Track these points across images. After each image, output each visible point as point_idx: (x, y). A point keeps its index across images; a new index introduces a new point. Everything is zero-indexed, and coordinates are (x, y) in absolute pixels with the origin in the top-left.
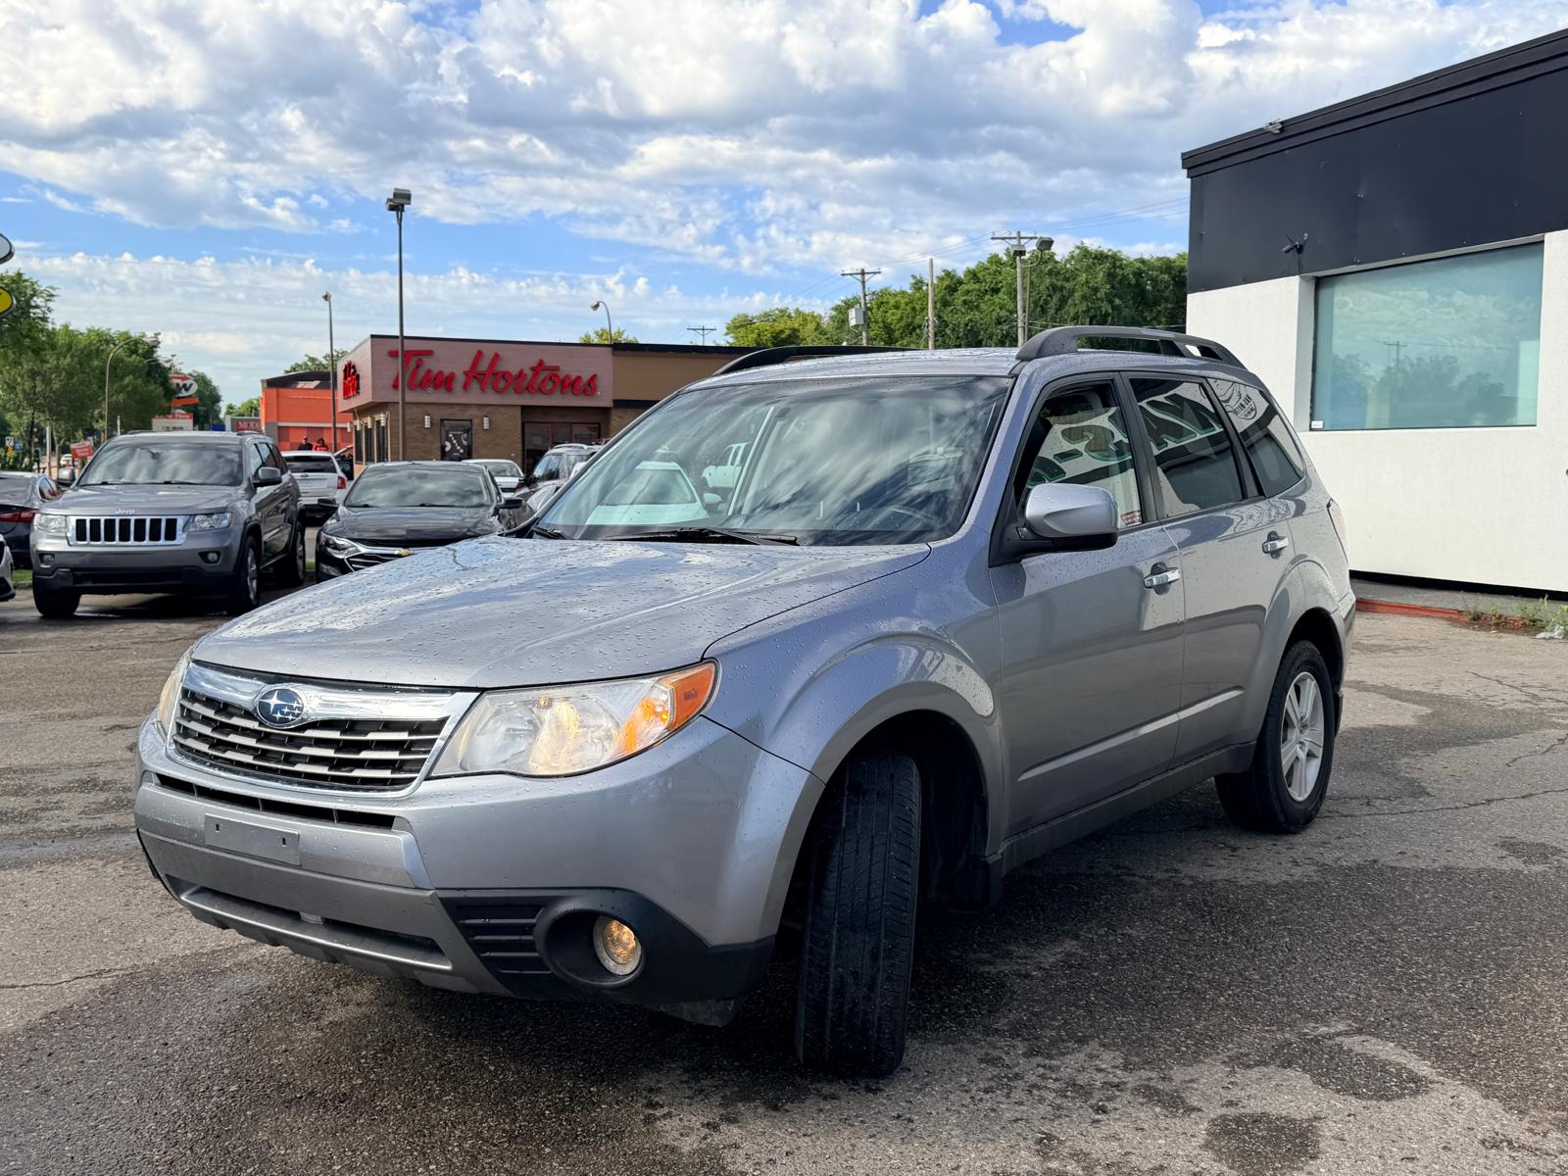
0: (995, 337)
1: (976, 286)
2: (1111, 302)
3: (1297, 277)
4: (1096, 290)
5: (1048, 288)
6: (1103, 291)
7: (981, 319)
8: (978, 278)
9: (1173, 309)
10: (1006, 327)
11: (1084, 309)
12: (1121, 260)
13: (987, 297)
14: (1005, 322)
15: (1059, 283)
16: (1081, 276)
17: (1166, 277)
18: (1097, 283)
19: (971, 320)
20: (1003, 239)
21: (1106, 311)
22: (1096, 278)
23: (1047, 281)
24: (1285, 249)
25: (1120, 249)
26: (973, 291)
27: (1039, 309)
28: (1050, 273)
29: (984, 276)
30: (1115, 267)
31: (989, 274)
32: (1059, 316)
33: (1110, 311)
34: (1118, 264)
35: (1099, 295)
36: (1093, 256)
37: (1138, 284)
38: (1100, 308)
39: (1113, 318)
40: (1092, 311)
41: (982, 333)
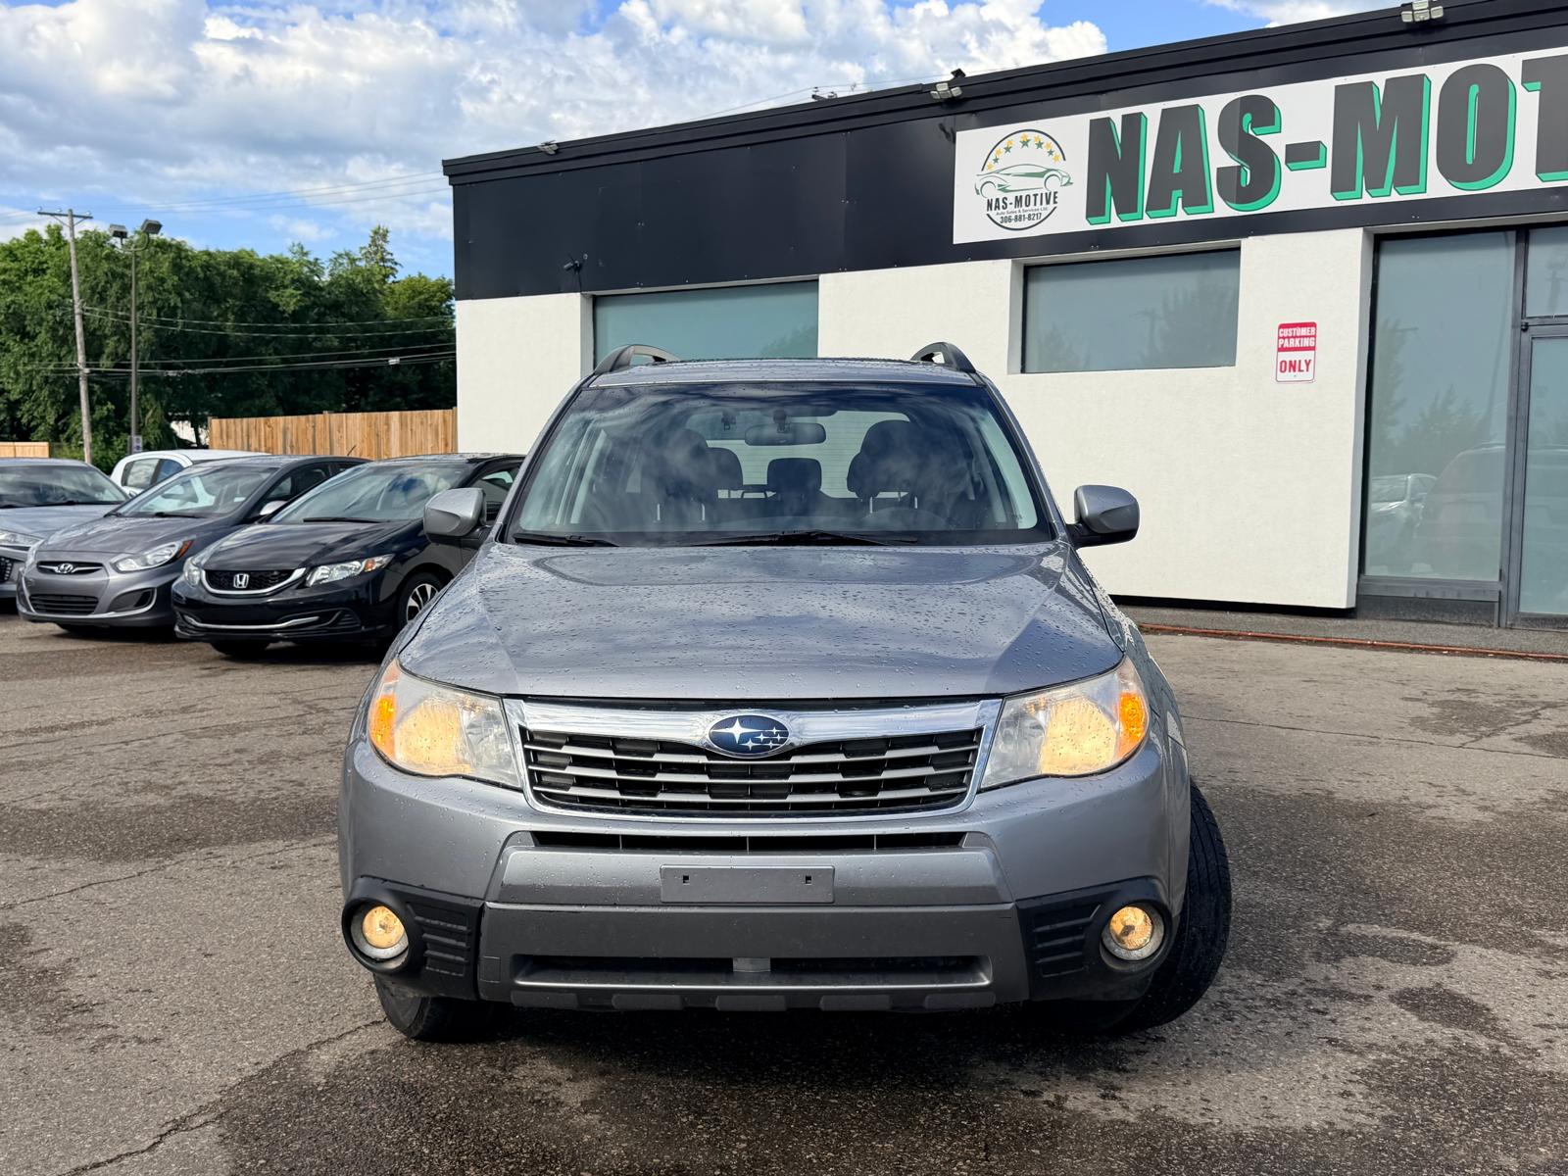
0: (45, 324)
1: (15, 265)
2: (180, 294)
3: (579, 294)
4: (162, 280)
5: (106, 274)
6: (170, 282)
7: (26, 301)
8: (15, 256)
9: (243, 306)
10: (59, 313)
11: (151, 299)
12: (187, 251)
13: (30, 278)
14: (57, 306)
15: (120, 270)
16: (144, 264)
17: (235, 273)
18: (163, 273)
19: (13, 302)
20: (52, 215)
21: (175, 304)
22: (161, 268)
23: (105, 266)
24: (566, 266)
25: (183, 239)
26: (11, 269)
27: (98, 296)
28: (108, 257)
29: (22, 254)
30: (179, 257)
31: (29, 252)
32: (121, 304)
33: (180, 305)
34: (183, 254)
35: (165, 285)
36: (155, 243)
37: (206, 278)
38: (168, 300)
39: (183, 312)
40: (159, 302)
41: (29, 317)
